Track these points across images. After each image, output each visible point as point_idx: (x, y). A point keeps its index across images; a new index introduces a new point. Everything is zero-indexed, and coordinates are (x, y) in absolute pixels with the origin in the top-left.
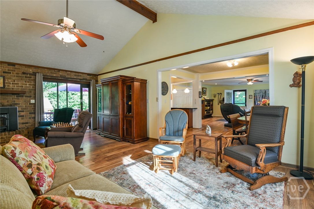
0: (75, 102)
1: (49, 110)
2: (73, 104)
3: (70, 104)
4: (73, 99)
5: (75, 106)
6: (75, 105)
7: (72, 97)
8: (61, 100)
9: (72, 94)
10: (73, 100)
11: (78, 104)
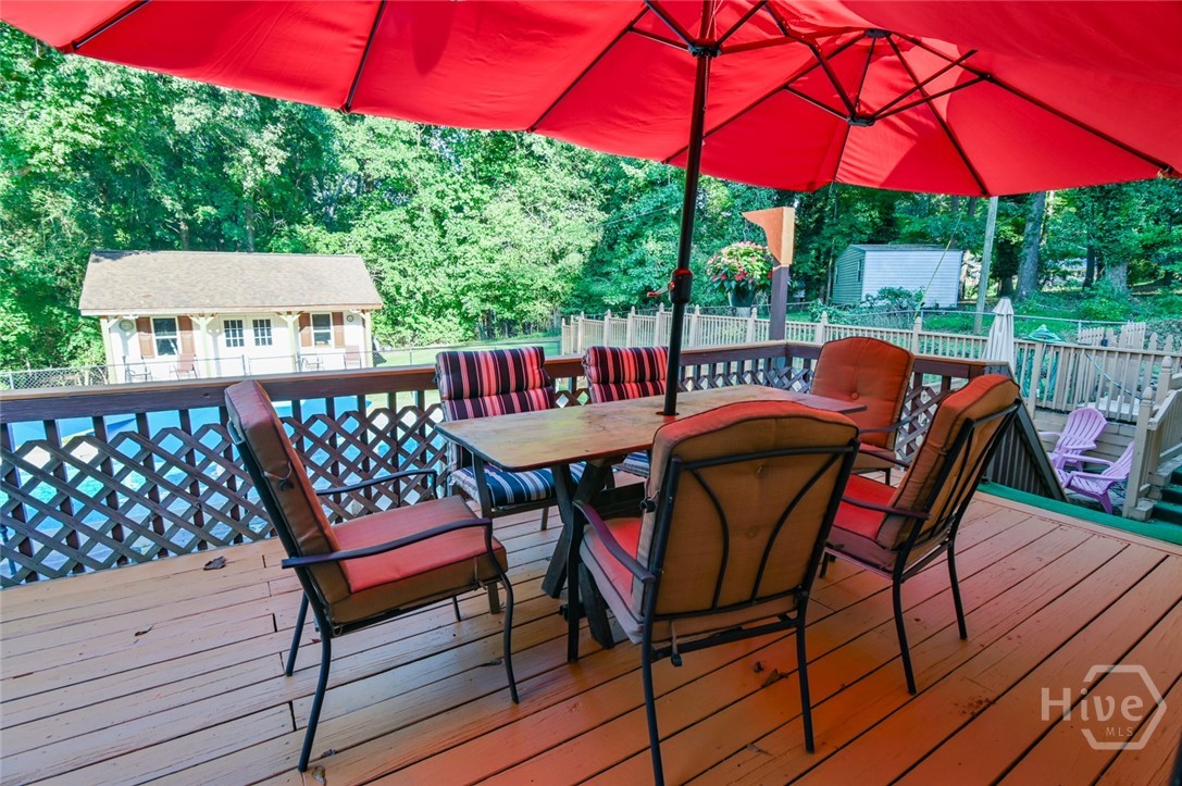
0: (472, 274)
1: (365, 308)
2: (462, 283)
3: (453, 286)
4: (464, 264)
5: (469, 293)
6: (469, 288)
7: (458, 254)
8: (416, 265)
9: (458, 240)
10: (463, 269)
11: (482, 286)
